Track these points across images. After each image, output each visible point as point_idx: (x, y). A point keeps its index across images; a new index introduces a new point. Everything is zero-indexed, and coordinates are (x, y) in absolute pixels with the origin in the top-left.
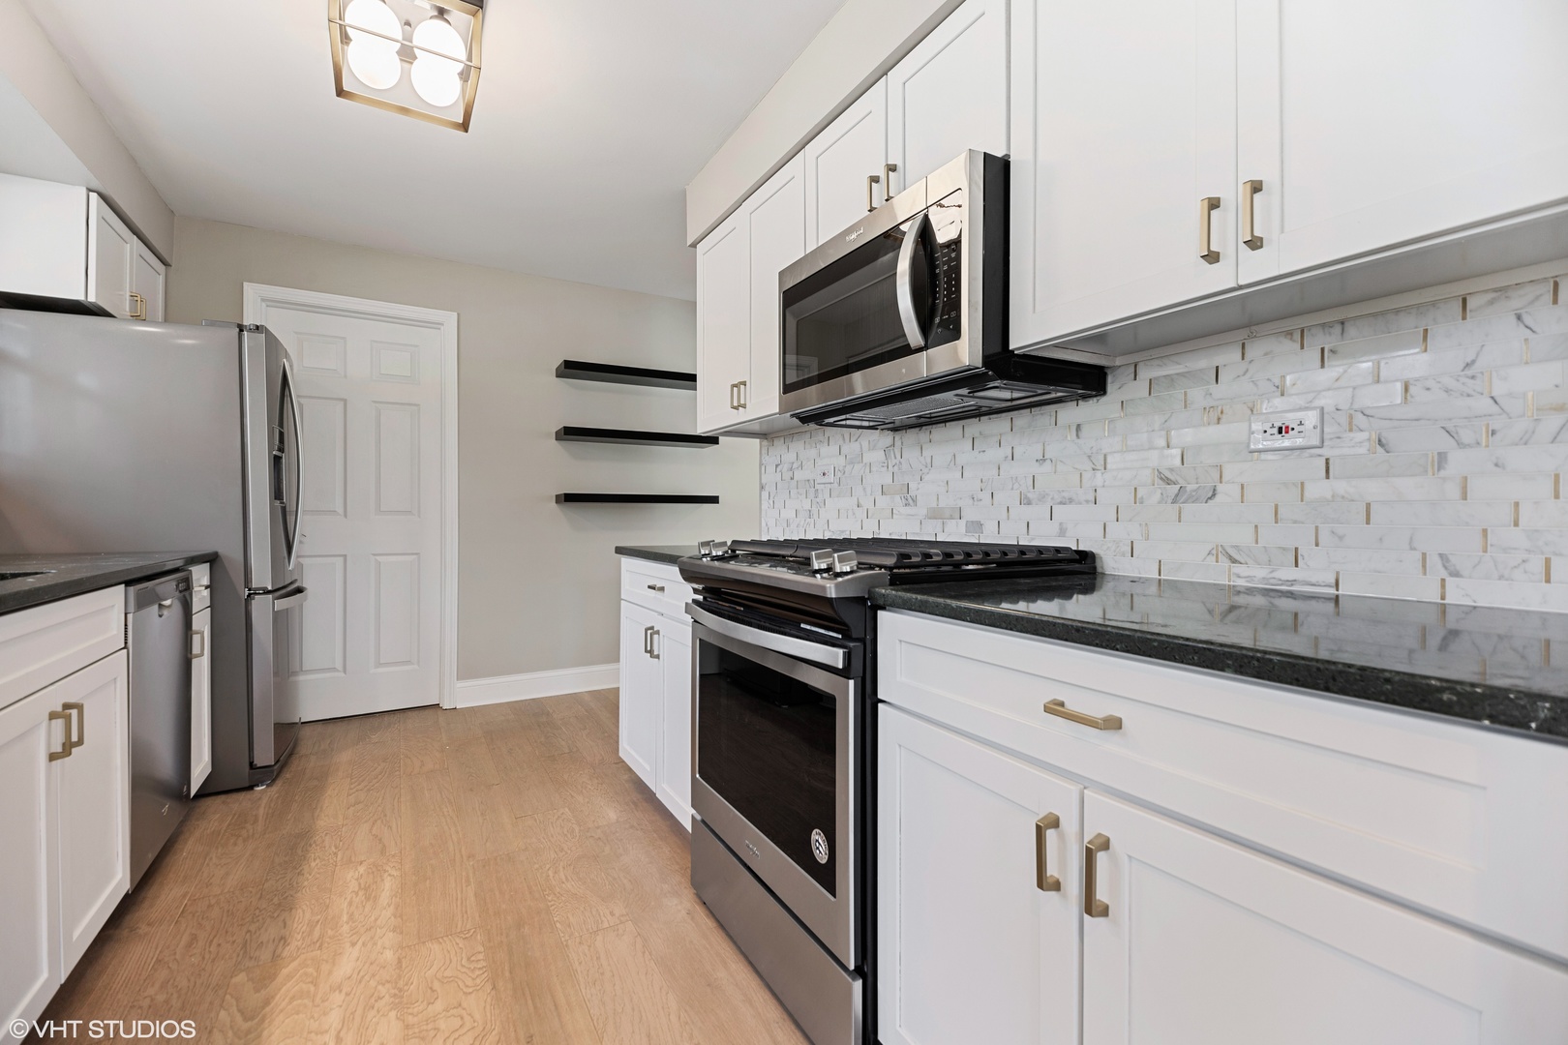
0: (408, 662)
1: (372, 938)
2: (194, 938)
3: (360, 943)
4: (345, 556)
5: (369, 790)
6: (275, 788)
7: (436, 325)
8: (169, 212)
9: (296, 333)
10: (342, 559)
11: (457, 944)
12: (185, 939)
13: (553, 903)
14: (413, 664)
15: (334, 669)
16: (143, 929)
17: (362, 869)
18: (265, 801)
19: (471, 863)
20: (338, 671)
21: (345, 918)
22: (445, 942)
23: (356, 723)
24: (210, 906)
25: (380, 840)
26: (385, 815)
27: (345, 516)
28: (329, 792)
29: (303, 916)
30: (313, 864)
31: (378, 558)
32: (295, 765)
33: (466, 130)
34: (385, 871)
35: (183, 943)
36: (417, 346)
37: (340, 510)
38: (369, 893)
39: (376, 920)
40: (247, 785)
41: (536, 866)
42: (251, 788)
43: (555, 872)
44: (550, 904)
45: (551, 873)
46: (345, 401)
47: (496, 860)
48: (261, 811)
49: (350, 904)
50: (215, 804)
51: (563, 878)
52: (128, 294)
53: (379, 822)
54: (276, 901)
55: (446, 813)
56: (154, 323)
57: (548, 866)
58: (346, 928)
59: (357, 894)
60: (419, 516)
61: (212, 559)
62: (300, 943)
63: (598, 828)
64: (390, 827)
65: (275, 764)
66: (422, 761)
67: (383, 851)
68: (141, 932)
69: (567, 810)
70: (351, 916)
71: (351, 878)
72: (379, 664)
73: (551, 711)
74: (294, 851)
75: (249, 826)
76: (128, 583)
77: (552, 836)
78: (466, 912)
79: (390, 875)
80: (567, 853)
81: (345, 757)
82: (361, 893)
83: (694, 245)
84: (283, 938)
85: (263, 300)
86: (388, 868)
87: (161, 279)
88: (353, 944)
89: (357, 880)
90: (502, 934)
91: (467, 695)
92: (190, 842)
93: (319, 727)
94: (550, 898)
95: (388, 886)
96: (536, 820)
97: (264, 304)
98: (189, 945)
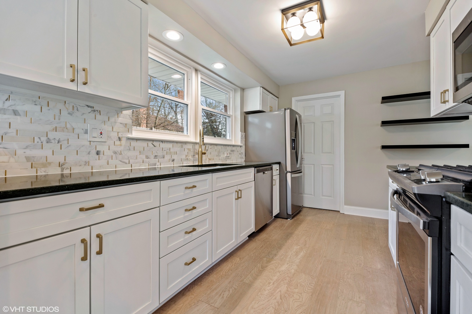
0: (330, 196)
1: (292, 265)
2: (262, 247)
3: (289, 264)
4: (314, 165)
5: (310, 228)
6: (291, 221)
7: (339, 96)
8: (278, 86)
9: (303, 107)
10: (313, 165)
11: (309, 278)
12: (261, 246)
13: (341, 283)
14: (332, 197)
15: (311, 195)
16: (257, 240)
17: (298, 247)
18: (288, 223)
19: (324, 259)
20: (312, 195)
21: (289, 257)
22: (307, 275)
23: (316, 210)
24: (268, 241)
25: (306, 242)
26: (310, 236)
27: (314, 154)
28: (301, 226)
29: (282, 252)
30: (289, 241)
31: (322, 166)
32: (298, 217)
33: (323, 38)
34: (303, 250)
35: (260, 247)
36: (333, 104)
37: (313, 152)
38: (297, 254)
39: (295, 261)
40: (286, 218)
41: (342, 269)
42: (287, 219)
43: (347, 274)
44: (340, 282)
45: (346, 273)
46: (314, 123)
47: (331, 261)
48: (286, 225)
49: (292, 254)
50: (279, 220)
51: (349, 277)
52: (269, 106)
53: (308, 237)
54: (279, 246)
55: (325, 242)
56: (276, 111)
57: (346, 271)
58: (288, 259)
59: (294, 253)
60: (333, 154)
61: (279, 163)
62: (278, 258)
63: (371, 268)
64: (310, 240)
65: (292, 215)
66: (327, 226)
67: (305, 245)
68: (256, 241)
69: (363, 257)
70: (290, 257)
71: (295, 248)
72: (323, 196)
73: (376, 223)
74: (288, 236)
75: (283, 227)
76: (255, 167)
77: (353, 263)
78: (316, 271)
79: (303, 252)
80: (355, 270)
81: (309, 218)
82: (295, 253)
83: (429, 35)
84: (276, 255)
85: (296, 101)
86: (304, 250)
87: (277, 102)
88: (287, 264)
89: (296, 249)
90: (322, 282)
91: (348, 210)
92: (272, 226)
93: (308, 209)
94: (341, 281)
95: (302, 254)
96: (350, 256)
97: (296, 102)
98: (261, 247)
